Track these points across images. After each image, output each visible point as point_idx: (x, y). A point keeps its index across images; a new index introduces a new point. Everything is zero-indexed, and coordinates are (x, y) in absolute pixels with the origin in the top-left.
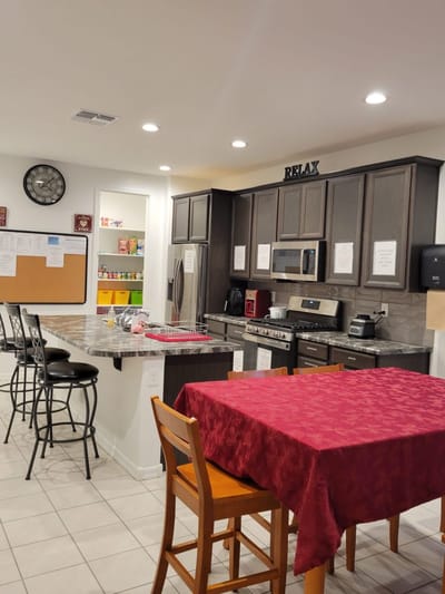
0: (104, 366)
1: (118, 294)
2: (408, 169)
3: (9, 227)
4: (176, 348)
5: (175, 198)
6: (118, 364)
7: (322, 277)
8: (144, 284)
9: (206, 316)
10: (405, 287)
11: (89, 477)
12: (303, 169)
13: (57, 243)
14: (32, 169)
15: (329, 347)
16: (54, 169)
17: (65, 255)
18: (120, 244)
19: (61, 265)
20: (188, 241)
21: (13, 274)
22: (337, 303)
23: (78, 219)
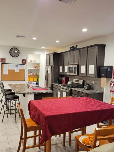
0: (21, 96)
1: (34, 78)
2: (96, 47)
3: (6, 63)
4: (37, 92)
5: (47, 55)
6: (24, 96)
7: (78, 74)
8: (40, 76)
9: (53, 84)
10: (96, 77)
11: (16, 122)
12: (74, 47)
13: (18, 66)
14: (12, 49)
15: (78, 92)
16: (17, 49)
17: (20, 69)
18: (35, 66)
19: (19, 72)
20: (49, 65)
21: (7, 74)
22: (82, 81)
23: (23, 60)
